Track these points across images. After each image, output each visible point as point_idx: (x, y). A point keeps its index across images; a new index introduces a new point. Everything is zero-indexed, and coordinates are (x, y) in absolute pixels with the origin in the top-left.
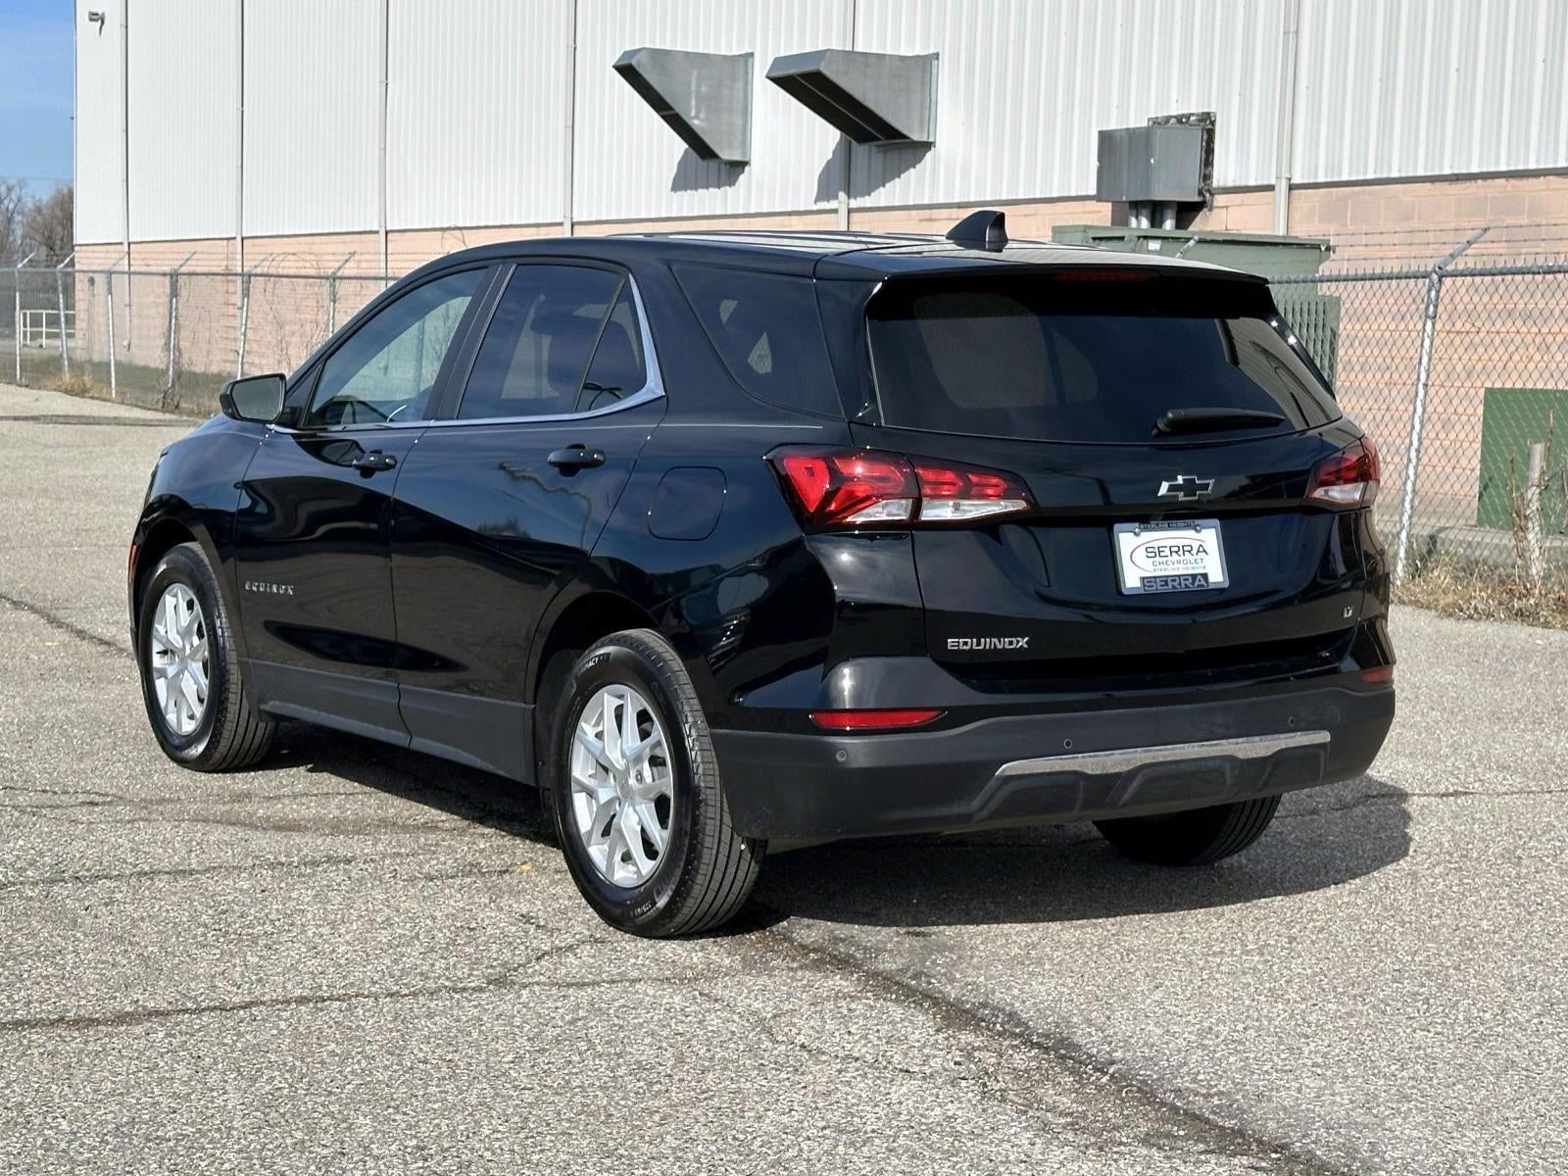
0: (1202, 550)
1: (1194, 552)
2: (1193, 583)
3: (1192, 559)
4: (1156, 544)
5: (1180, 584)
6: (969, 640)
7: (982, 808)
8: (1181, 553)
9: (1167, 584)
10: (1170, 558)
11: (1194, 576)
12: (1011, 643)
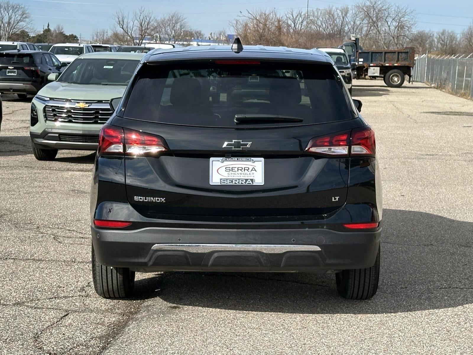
0: (254, 169)
1: (250, 170)
2: (245, 182)
3: (248, 173)
4: (231, 166)
5: (239, 182)
6: (142, 198)
7: (149, 261)
8: (243, 170)
9: (232, 182)
10: (237, 172)
11: (246, 180)
12: (158, 200)
